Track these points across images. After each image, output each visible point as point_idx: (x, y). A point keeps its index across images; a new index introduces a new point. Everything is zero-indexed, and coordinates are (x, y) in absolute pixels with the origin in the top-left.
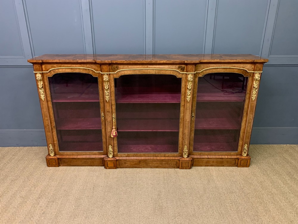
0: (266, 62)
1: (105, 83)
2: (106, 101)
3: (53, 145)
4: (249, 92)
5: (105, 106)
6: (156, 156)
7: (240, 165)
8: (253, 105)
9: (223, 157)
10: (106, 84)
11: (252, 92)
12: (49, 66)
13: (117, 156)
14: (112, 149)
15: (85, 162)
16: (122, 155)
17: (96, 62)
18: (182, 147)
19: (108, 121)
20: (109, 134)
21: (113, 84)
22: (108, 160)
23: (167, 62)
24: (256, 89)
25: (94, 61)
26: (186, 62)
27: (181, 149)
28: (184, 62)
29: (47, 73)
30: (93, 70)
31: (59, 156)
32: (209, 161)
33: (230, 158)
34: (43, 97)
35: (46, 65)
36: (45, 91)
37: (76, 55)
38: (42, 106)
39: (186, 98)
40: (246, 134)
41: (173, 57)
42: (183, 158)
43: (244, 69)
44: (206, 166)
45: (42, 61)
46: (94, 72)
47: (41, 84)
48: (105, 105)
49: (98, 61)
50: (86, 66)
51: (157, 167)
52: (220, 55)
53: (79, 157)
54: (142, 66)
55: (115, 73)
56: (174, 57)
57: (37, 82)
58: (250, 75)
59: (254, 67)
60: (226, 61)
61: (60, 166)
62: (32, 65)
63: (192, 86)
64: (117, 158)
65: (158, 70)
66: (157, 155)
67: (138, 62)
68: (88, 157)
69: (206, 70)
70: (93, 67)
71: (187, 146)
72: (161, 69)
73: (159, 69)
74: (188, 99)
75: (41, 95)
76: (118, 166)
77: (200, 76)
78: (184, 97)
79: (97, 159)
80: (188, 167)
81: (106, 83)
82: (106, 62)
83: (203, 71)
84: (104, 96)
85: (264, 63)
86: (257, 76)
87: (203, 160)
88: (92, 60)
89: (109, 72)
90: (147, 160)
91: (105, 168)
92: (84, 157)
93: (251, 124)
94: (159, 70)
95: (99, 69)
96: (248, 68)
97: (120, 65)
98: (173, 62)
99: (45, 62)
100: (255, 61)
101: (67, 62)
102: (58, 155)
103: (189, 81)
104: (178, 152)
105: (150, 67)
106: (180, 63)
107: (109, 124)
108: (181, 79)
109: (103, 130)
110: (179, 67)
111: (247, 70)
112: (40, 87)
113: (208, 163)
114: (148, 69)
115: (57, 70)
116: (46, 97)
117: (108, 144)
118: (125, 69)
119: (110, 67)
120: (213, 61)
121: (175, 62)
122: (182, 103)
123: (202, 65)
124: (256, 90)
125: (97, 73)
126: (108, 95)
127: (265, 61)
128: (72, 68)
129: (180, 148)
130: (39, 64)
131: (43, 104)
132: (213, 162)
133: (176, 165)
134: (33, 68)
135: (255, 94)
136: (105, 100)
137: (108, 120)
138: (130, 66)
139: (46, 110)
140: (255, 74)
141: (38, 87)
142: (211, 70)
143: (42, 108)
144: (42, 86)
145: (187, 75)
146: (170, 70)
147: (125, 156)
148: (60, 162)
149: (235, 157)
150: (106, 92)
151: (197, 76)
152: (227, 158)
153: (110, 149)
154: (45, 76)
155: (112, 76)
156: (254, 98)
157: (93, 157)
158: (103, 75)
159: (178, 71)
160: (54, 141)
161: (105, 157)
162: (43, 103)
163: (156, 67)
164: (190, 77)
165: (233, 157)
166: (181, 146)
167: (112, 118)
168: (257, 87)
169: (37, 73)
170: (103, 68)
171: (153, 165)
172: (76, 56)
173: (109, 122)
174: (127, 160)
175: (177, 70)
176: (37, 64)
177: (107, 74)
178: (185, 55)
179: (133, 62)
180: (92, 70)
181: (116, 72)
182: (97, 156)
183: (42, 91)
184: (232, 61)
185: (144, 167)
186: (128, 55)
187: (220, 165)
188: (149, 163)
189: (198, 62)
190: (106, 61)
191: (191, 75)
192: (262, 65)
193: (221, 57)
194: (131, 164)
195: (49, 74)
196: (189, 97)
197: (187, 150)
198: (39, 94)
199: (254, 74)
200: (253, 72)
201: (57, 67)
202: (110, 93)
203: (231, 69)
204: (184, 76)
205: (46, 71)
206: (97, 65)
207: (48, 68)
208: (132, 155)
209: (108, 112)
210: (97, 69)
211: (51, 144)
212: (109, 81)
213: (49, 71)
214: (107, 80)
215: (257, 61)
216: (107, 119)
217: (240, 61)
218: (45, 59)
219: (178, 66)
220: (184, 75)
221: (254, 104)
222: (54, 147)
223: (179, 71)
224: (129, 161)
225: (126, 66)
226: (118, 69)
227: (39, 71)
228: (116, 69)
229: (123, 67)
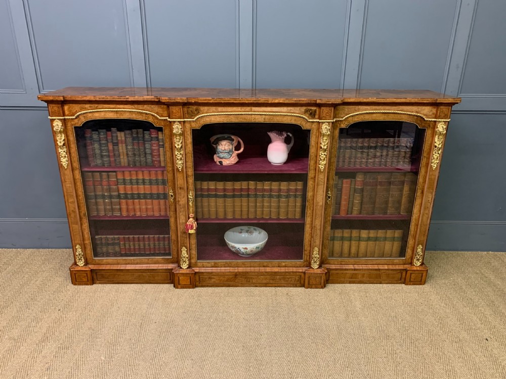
0: (458, 103)
1: (176, 137)
2: (177, 169)
3: (83, 246)
4: (427, 154)
5: (176, 179)
6: (264, 266)
7: (410, 281)
8: (433, 177)
9: (381, 267)
10: (178, 140)
11: (431, 154)
12: (76, 107)
13: (196, 265)
14: (187, 254)
15: (139, 276)
16: (204, 264)
17: (159, 101)
18: (310, 251)
19: (180, 205)
20: (181, 227)
21: (189, 139)
22: (180, 272)
23: (286, 102)
24: (440, 149)
25: (157, 99)
26: (318, 101)
27: (309, 254)
28: (316, 101)
29: (72, 119)
30: (154, 114)
31: (93, 266)
32: (356, 274)
33: (392, 270)
34: (64, 161)
35: (71, 105)
36: (69, 152)
37: (124, 88)
38: (63, 178)
39: (318, 165)
40: (421, 226)
41: (295, 93)
42: (311, 269)
43: (419, 114)
44: (350, 283)
45: (64, 98)
46: (157, 118)
47: (61, 139)
48: (176, 177)
49: (164, 99)
50: (142, 108)
51: (266, 285)
52: (375, 90)
53: (129, 267)
54: (241, 109)
55: (194, 120)
56: (297, 93)
57: (54, 136)
58: (429, 126)
59: (437, 111)
60: (388, 100)
61: (95, 283)
62: (45, 104)
63: (329, 144)
64: (197, 270)
65: (270, 115)
66: (265, 264)
67: (235, 102)
68: (144, 267)
69: (352, 116)
70: (155, 109)
71: (319, 249)
72: (274, 113)
73: (272, 113)
74: (322, 167)
75: (62, 158)
76: (197, 283)
77: (343, 126)
78: (314, 164)
79: (161, 271)
80: (321, 284)
81: (178, 137)
82: (179, 100)
83: (348, 118)
84: (175, 161)
85: (454, 104)
86: (441, 127)
87: (346, 273)
88: (153, 97)
89: (184, 118)
90: (248, 272)
91: (174, 287)
92: (138, 267)
93: (429, 211)
94: (272, 115)
95: (166, 113)
96: (426, 112)
97: (203, 106)
98: (296, 101)
99: (70, 99)
100: (438, 102)
101: (109, 99)
102: (91, 264)
103: (324, 135)
104: (302, 259)
105: (256, 110)
106: (308, 103)
107: (182, 209)
108: (309, 131)
109: (172, 220)
110: (306, 110)
111: (424, 117)
112: (59, 144)
113: (354, 278)
114: (252, 114)
115: (90, 115)
116: (71, 161)
117: (181, 246)
118: (211, 114)
119: (185, 109)
120: (365, 100)
121: (300, 101)
122: (311, 174)
123: (346, 107)
124: (440, 152)
125: (162, 120)
126: (181, 159)
127: (456, 102)
128: (117, 111)
129: (306, 252)
130: (58, 104)
131: (64, 174)
132: (363, 275)
133: (298, 281)
134: (48, 110)
135: (437, 158)
136: (175, 168)
137: (181, 203)
138: (220, 109)
139: (71, 185)
140: (437, 123)
141: (56, 144)
142: (362, 116)
143: (63, 181)
144: (63, 142)
145: (321, 124)
146: (290, 116)
147: (210, 265)
148: (95, 277)
149: (401, 267)
150: (176, 153)
151: (337, 126)
152: (388, 269)
153: (184, 253)
154: (69, 124)
155: (188, 126)
156: (435, 166)
157: (154, 267)
158: (172, 123)
159: (304, 116)
160: (84, 240)
161: (175, 268)
162: (66, 172)
163: (266, 110)
164: (325, 128)
165: (397, 267)
166: (309, 249)
167: (188, 198)
168: (440, 146)
169: (55, 119)
170: (172, 112)
171: (259, 282)
172: (125, 90)
173: (181, 207)
174: (214, 274)
175: (302, 116)
176: (55, 104)
177: (180, 122)
178: (314, 91)
179: (226, 100)
181: (196, 118)
182: (161, 267)
183: (62, 152)
184: (399, 101)
185: (243, 285)
186: (215, 89)
187: (375, 282)
188: (251, 278)
189: (339, 101)
190: (179, 98)
191: (327, 124)
192: (450, 107)
193: (379, 94)
194: (221, 280)
195: (76, 121)
196: (323, 163)
197: (318, 256)
198: (57, 156)
199: (435, 124)
200: (434, 120)
201: (90, 108)
202: (184, 156)
203: (396, 115)
204: (314, 126)
205: (71, 116)
206: (162, 106)
207: (75, 111)
208: (222, 264)
209: (180, 188)
210: (161, 112)
211: (79, 245)
212: (183, 134)
213: (76, 115)
214: (180, 132)
215: (441, 101)
216: (179, 201)
217: (413, 101)
218: (70, 95)
219: (305, 108)
220: (315, 124)
221: (435, 176)
222: (84, 251)
223: (306, 118)
224: (217, 274)
225: (213, 108)
226: (198, 113)
227: (58, 116)
228: (196, 113)
229: (208, 110)
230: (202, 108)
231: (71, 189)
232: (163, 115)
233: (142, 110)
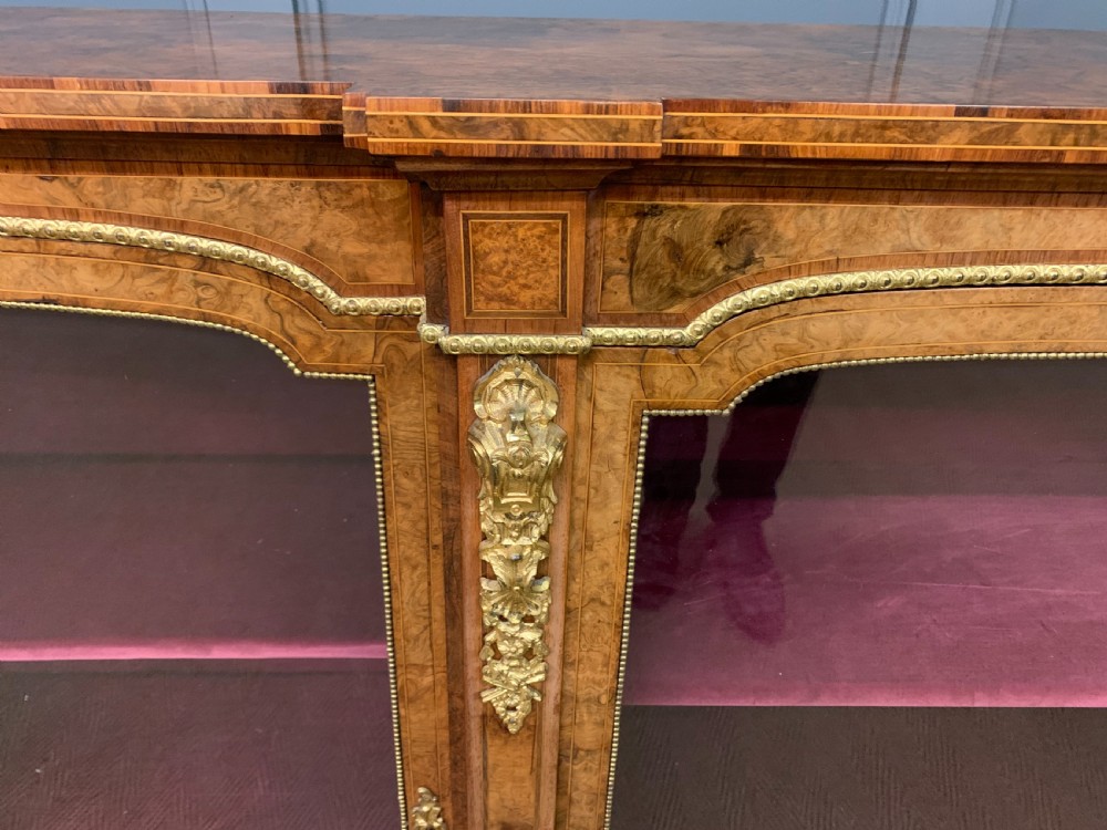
2: (495, 722)
17: (331, 137)
25: (309, 109)
30: (275, 262)
46: (310, 305)
49: (391, 113)
50: (139, 206)
55: (687, 332)
70: (285, 214)
84: (473, 666)
88: (258, 89)
89: (587, 323)
95: (395, 259)
118: (876, 276)
119: (614, 228)
125: (361, 317)
126: (528, 654)
136: (474, 710)
138: (980, 224)
150: (493, 610)
155: (615, 386)
158: (469, 370)
177: (544, 360)
180: (268, 276)
181: (704, 319)
202: (556, 629)
206: (362, 185)
210: (353, 248)
225: (912, 222)
226: (745, 267)
228: (716, 262)
229: (851, 234)
230: (793, 220)
232: (372, 271)
233: (157, 224)
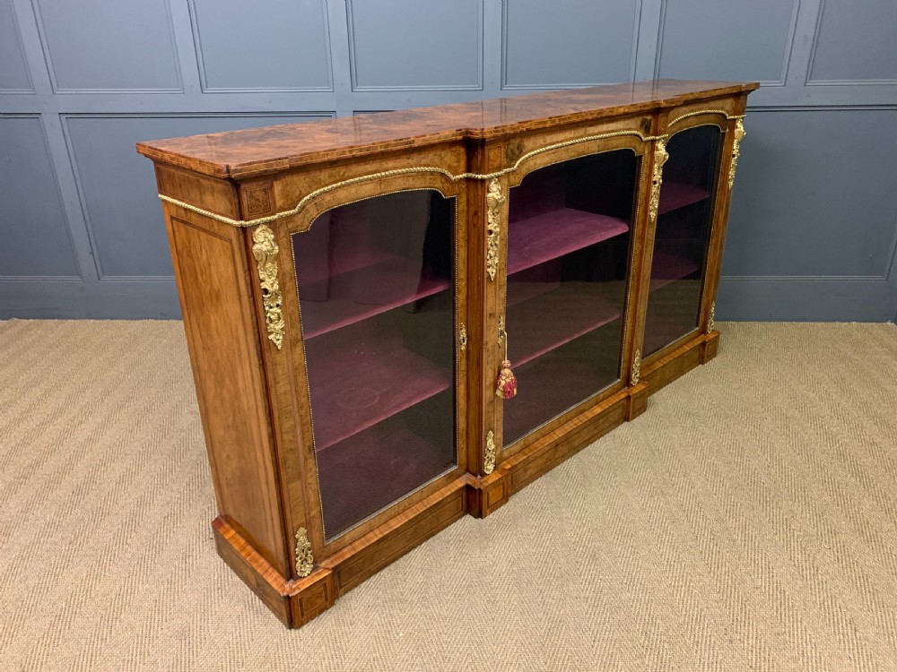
2: (489, 277)
3: (309, 527)
4: (724, 169)
5: (487, 298)
6: (583, 412)
7: (706, 357)
9: (683, 351)
10: (496, 217)
13: (503, 458)
14: (494, 443)
15: (415, 531)
16: (513, 449)
18: (630, 359)
19: (488, 350)
20: (487, 392)
21: (505, 212)
22: (490, 482)
25: (461, 134)
27: (628, 365)
29: (292, 215)
30: (443, 171)
31: (328, 561)
33: (693, 349)
34: (274, 332)
35: (289, 179)
39: (648, 212)
42: (630, 389)
43: (723, 112)
46: (448, 179)
47: (272, 275)
48: (485, 293)
50: (423, 162)
51: (589, 442)
55: (514, 168)
58: (730, 127)
59: (736, 105)
61: (338, 598)
64: (507, 466)
66: (582, 408)
68: (420, 508)
70: (445, 158)
71: (640, 352)
72: (611, 135)
74: (653, 215)
75: (271, 325)
76: (509, 490)
78: (644, 212)
79: (449, 500)
80: (644, 406)
81: (495, 211)
84: (486, 262)
86: (740, 127)
89: (503, 169)
90: (569, 433)
91: (480, 516)
95: (462, 165)
96: (728, 107)
97: (528, 137)
102: (325, 560)
104: (619, 376)
107: (491, 357)
108: (641, 157)
110: (642, 121)
111: (726, 115)
114: (585, 141)
115: (328, 198)
117: (487, 430)
118: (537, 151)
124: (736, 163)
126: (496, 255)
128: (380, 178)
131: (274, 364)
133: (621, 414)
136: (486, 275)
137: (490, 345)
139: (289, 388)
140: (736, 121)
145: (655, 143)
146: (626, 135)
147: (519, 447)
148: (336, 583)
149: (698, 342)
152: (690, 350)
153: (490, 443)
154: (282, 232)
155: (505, 183)
156: (731, 184)
157: (435, 499)
158: (487, 183)
160: (309, 511)
162: (278, 358)
163: (603, 130)
165: (695, 343)
166: (628, 357)
169: (258, 225)
170: (489, 158)
173: (489, 353)
174: (531, 459)
175: (637, 133)
176: (258, 182)
177: (498, 178)
179: (565, 120)
180: (442, 174)
182: (446, 493)
183: (274, 308)
187: (678, 375)
191: (662, 141)
195: (299, 219)
196: (655, 207)
199: (734, 123)
200: (733, 117)
203: (706, 116)
204: (648, 148)
205: (290, 209)
206: (458, 150)
207: (298, 193)
209: (489, 316)
210: (456, 164)
211: (302, 526)
213: (300, 205)
216: (486, 343)
219: (642, 118)
220: (650, 144)
222: (310, 537)
223: (641, 135)
224: (535, 458)
225: (541, 139)
227: (264, 216)
228: (517, 152)
229: (535, 143)
230: (528, 143)
231: (289, 397)
232: (459, 169)
233: (424, 166)
